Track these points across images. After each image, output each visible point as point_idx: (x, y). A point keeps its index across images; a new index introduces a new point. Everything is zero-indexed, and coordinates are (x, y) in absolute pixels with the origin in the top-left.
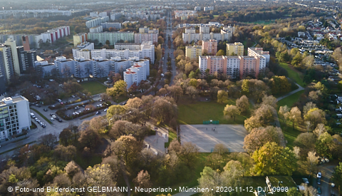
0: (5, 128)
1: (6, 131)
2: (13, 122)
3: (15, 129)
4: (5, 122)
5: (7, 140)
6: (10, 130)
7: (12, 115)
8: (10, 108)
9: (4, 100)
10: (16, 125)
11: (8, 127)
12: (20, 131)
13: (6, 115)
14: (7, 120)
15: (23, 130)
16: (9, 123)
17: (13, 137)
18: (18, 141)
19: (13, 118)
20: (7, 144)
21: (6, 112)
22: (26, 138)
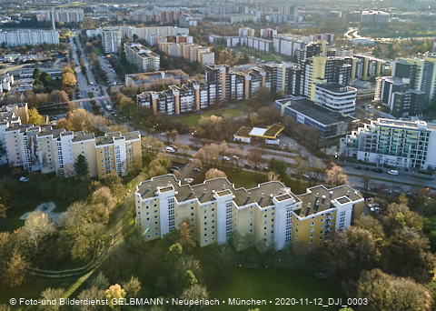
0: (409, 156)
1: (408, 160)
2: (419, 153)
3: (419, 162)
4: (410, 148)
5: (407, 170)
6: (413, 161)
7: (420, 143)
8: (422, 134)
9: (418, 122)
10: (423, 158)
11: (412, 156)
12: (425, 167)
13: (414, 142)
14: (413, 147)
15: (429, 168)
16: (415, 152)
17: (414, 170)
18: (418, 177)
19: (422, 148)
20: (405, 175)
21: (415, 137)
22: (430, 179)
